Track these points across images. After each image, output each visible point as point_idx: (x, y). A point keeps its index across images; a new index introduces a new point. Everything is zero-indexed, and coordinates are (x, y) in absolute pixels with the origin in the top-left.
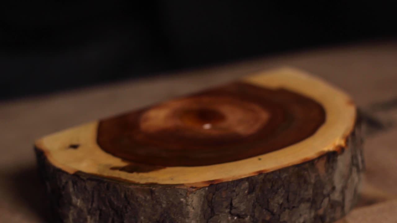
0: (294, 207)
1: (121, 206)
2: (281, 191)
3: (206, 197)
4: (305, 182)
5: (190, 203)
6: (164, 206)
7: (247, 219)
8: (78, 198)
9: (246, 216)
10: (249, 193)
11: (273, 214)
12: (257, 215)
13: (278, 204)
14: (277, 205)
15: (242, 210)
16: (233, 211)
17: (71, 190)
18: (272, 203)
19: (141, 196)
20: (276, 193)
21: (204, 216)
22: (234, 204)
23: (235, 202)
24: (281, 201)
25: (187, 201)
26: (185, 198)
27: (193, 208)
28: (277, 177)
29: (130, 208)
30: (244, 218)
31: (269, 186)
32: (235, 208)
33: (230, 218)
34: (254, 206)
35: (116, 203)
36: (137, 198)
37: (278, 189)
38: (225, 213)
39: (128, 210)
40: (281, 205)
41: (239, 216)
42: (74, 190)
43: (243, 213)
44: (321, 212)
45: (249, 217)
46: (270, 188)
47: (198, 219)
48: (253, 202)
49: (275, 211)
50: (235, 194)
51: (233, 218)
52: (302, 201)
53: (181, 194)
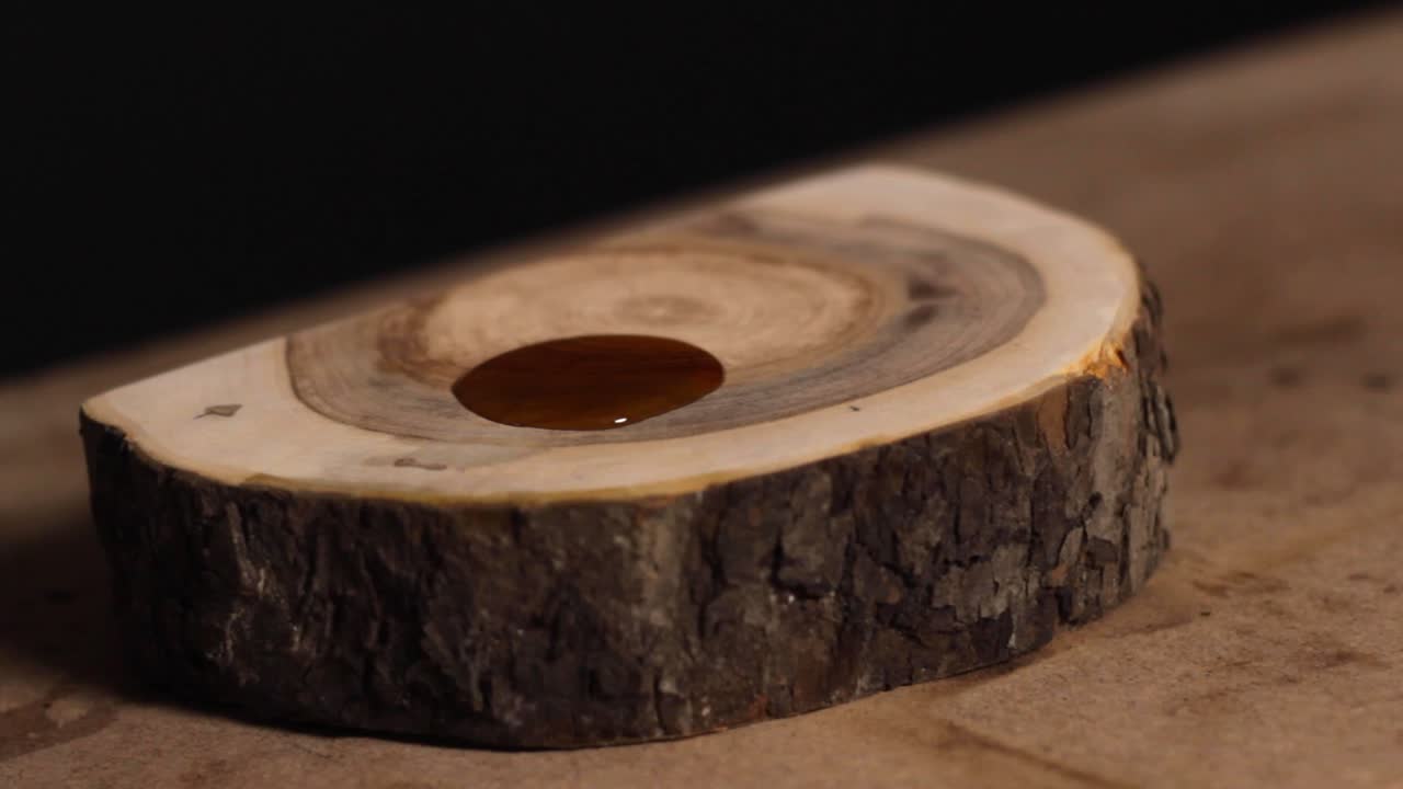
0: (975, 559)
1: (413, 576)
2: (937, 505)
3: (697, 527)
4: (1009, 474)
5: (643, 550)
6: (558, 565)
7: (828, 601)
8: (257, 562)
9: (826, 587)
10: (834, 512)
11: (909, 581)
12: (859, 585)
13: (927, 545)
14: (921, 550)
15: (813, 568)
16: (786, 573)
17: (237, 537)
18: (907, 544)
19: (479, 536)
20: (919, 512)
21: (692, 592)
22: (787, 547)
23: (792, 542)
24: (936, 539)
25: (635, 544)
26: (627, 533)
27: (656, 568)
28: (919, 458)
29: (443, 580)
30: (816, 598)
31: (895, 485)
32: (792, 562)
33: (773, 598)
34: (850, 556)
35: (393, 567)
36: (467, 544)
37: (924, 498)
38: (758, 581)
39: (438, 588)
40: (936, 550)
41: (802, 592)
42: (247, 540)
43: (818, 580)
44: (1058, 577)
45: (832, 594)
46: (899, 493)
47: (672, 603)
48: (845, 540)
49: (918, 570)
50: (789, 515)
51: (782, 600)
52: (1000, 538)
53: (616, 522)
